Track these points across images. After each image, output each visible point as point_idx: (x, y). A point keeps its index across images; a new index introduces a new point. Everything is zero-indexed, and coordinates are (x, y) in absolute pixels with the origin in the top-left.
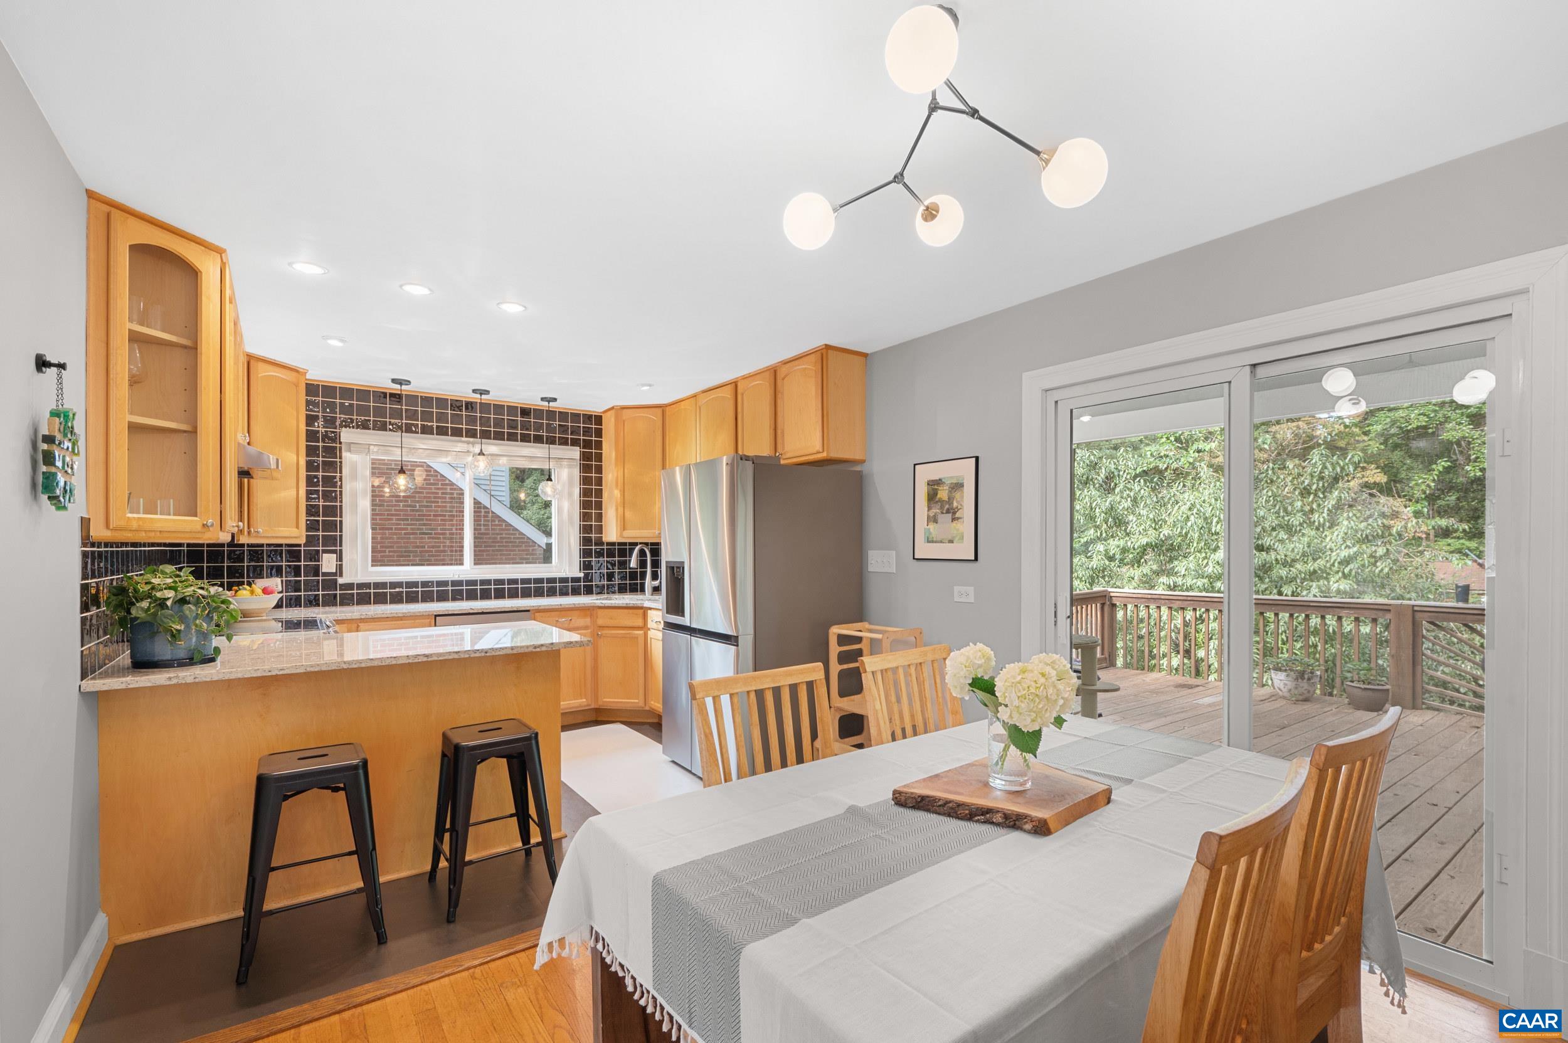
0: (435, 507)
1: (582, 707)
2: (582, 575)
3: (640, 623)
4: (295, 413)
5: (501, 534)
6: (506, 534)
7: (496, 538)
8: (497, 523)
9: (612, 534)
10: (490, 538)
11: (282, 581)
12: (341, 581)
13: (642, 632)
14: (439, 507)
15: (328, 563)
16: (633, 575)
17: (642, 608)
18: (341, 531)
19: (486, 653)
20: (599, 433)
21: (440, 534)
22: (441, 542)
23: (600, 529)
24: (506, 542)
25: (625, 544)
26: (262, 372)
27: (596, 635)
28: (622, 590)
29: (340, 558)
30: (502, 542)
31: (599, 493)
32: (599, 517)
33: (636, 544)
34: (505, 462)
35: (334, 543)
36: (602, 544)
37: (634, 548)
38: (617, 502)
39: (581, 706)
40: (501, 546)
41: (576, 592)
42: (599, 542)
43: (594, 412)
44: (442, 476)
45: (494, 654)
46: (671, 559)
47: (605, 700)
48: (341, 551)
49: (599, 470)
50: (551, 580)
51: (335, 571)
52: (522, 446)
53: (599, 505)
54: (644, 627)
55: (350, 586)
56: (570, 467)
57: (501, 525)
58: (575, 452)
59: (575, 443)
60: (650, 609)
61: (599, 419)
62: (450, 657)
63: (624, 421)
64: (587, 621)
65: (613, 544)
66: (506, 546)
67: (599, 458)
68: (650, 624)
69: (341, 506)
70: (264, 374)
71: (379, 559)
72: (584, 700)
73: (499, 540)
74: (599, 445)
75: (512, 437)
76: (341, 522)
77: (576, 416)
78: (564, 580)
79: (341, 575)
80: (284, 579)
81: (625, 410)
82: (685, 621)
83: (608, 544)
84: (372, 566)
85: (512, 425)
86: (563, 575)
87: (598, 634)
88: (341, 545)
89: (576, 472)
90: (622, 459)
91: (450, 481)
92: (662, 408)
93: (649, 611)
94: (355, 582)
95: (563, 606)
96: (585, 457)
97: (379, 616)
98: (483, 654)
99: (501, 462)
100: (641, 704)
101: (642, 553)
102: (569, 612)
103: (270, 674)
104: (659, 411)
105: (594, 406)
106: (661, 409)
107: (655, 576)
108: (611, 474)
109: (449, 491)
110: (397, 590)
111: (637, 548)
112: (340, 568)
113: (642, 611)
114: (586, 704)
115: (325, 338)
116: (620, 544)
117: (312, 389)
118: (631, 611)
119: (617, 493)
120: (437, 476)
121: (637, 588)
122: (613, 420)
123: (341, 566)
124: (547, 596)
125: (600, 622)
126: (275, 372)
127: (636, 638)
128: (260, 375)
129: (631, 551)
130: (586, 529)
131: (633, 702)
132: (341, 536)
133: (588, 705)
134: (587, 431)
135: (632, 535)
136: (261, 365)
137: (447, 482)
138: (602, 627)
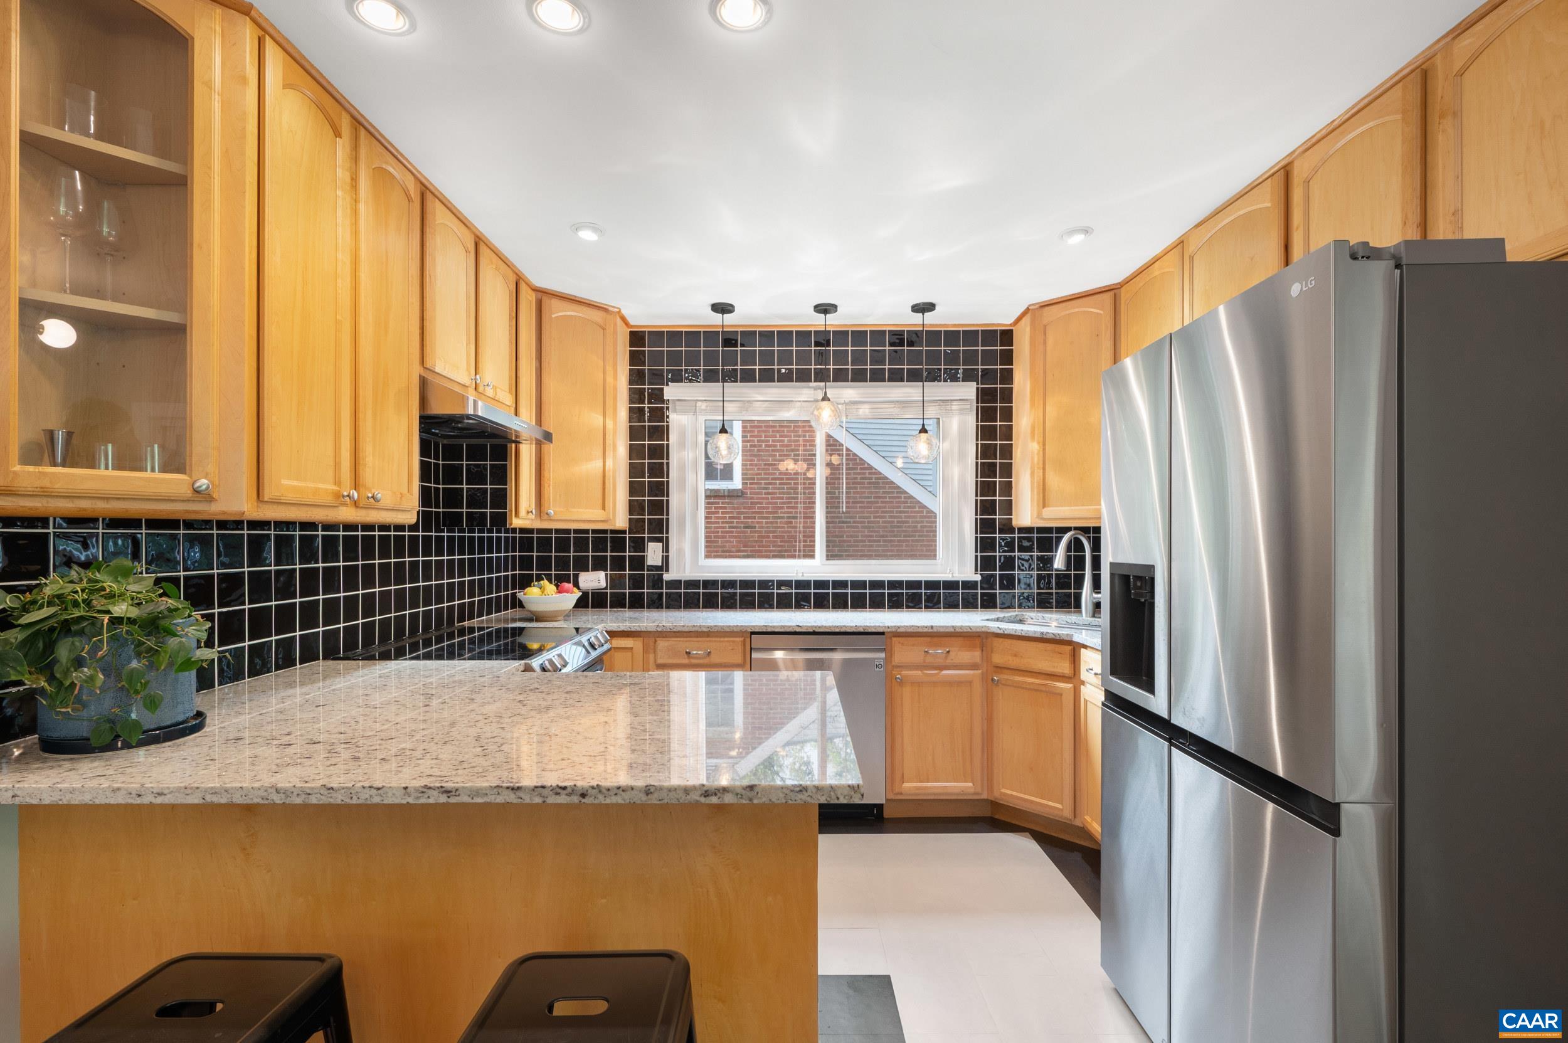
0: (854, 493)
1: (966, 794)
2: (978, 578)
3: (1065, 668)
4: (601, 363)
5: (922, 522)
6: (927, 522)
7: (916, 527)
8: (917, 509)
9: (1025, 515)
10: (909, 527)
11: (606, 575)
12: (667, 577)
13: (1070, 686)
14: (858, 493)
15: (653, 554)
16: (1063, 580)
17: (1069, 642)
18: (668, 514)
19: (583, 795)
20: (1008, 357)
21: (858, 522)
22: (858, 532)
23: (1008, 507)
24: (927, 531)
25: (1049, 530)
26: (557, 311)
27: (990, 681)
28: (1044, 603)
29: (666, 549)
30: (922, 532)
31: (1007, 452)
32: (1008, 488)
33: (1066, 530)
34: (867, 411)
35: (660, 530)
36: (1011, 530)
37: (1062, 537)
38: (1033, 462)
39: (963, 793)
40: (922, 536)
41: (969, 604)
42: (1007, 527)
43: (999, 325)
44: (861, 459)
45: (601, 799)
46: (1121, 560)
47: (1004, 791)
48: (667, 538)
49: (1008, 414)
50: (932, 585)
51: (660, 564)
52: (890, 386)
53: (1007, 470)
54: (1074, 677)
55: (676, 584)
56: (962, 412)
57: (922, 512)
58: (968, 390)
59: (969, 376)
60: (1085, 647)
61: (1007, 336)
62: (500, 799)
63: (1045, 327)
64: (975, 656)
65: (1029, 530)
66: (926, 536)
67: (1007, 396)
68: (1084, 675)
69: (668, 482)
70: (560, 314)
71: (714, 549)
72: (970, 784)
73: (919, 528)
74: (1008, 376)
75: (877, 377)
76: (668, 501)
77: (971, 336)
78: (951, 585)
79: (667, 570)
80: (609, 572)
81: (1047, 308)
82: (1157, 704)
83: (1022, 530)
84: (707, 557)
85: (878, 358)
86: (948, 577)
87: (993, 680)
88: (667, 533)
89: (971, 421)
90: (1042, 392)
91: (868, 464)
92: (1113, 291)
93: (1083, 650)
94: (683, 579)
95: (935, 630)
96: (985, 396)
97: (679, 629)
98: (575, 799)
99: (861, 412)
100: (1067, 813)
101: (1077, 545)
102: (947, 639)
103: (138, 801)
104: (1108, 297)
105: (1000, 316)
106: (1111, 294)
107: (1096, 586)
108: (1024, 419)
109: (867, 475)
110: (730, 591)
111: (1066, 538)
112: (666, 559)
113: (1070, 648)
114: (972, 791)
115: (577, 228)
116: (1041, 530)
117: (637, 338)
118: (1049, 646)
119: (1035, 447)
120: (856, 460)
121: (1069, 602)
122: (1028, 329)
123: (667, 557)
124: (926, 607)
125: (998, 659)
126: (573, 311)
127: (1059, 695)
128: (553, 316)
129: (1059, 539)
130: (985, 508)
131: (1056, 806)
132: (668, 520)
133: (975, 794)
134: (989, 357)
135: (1057, 514)
136: (555, 303)
137: (866, 466)
138: (999, 669)
